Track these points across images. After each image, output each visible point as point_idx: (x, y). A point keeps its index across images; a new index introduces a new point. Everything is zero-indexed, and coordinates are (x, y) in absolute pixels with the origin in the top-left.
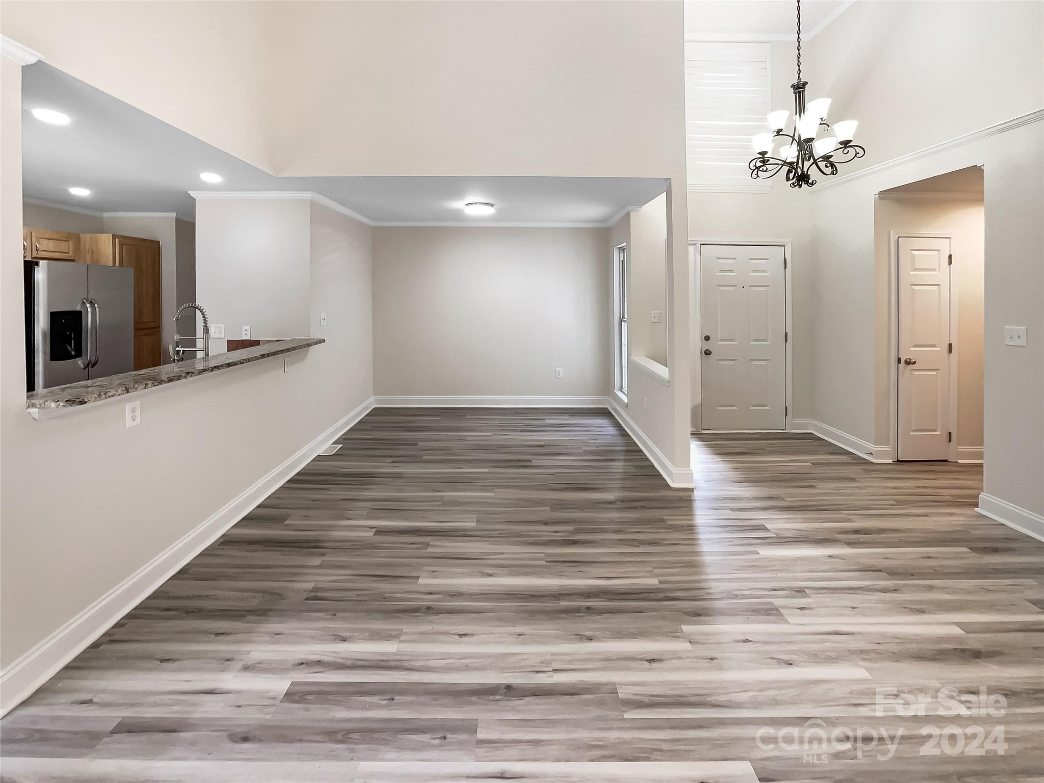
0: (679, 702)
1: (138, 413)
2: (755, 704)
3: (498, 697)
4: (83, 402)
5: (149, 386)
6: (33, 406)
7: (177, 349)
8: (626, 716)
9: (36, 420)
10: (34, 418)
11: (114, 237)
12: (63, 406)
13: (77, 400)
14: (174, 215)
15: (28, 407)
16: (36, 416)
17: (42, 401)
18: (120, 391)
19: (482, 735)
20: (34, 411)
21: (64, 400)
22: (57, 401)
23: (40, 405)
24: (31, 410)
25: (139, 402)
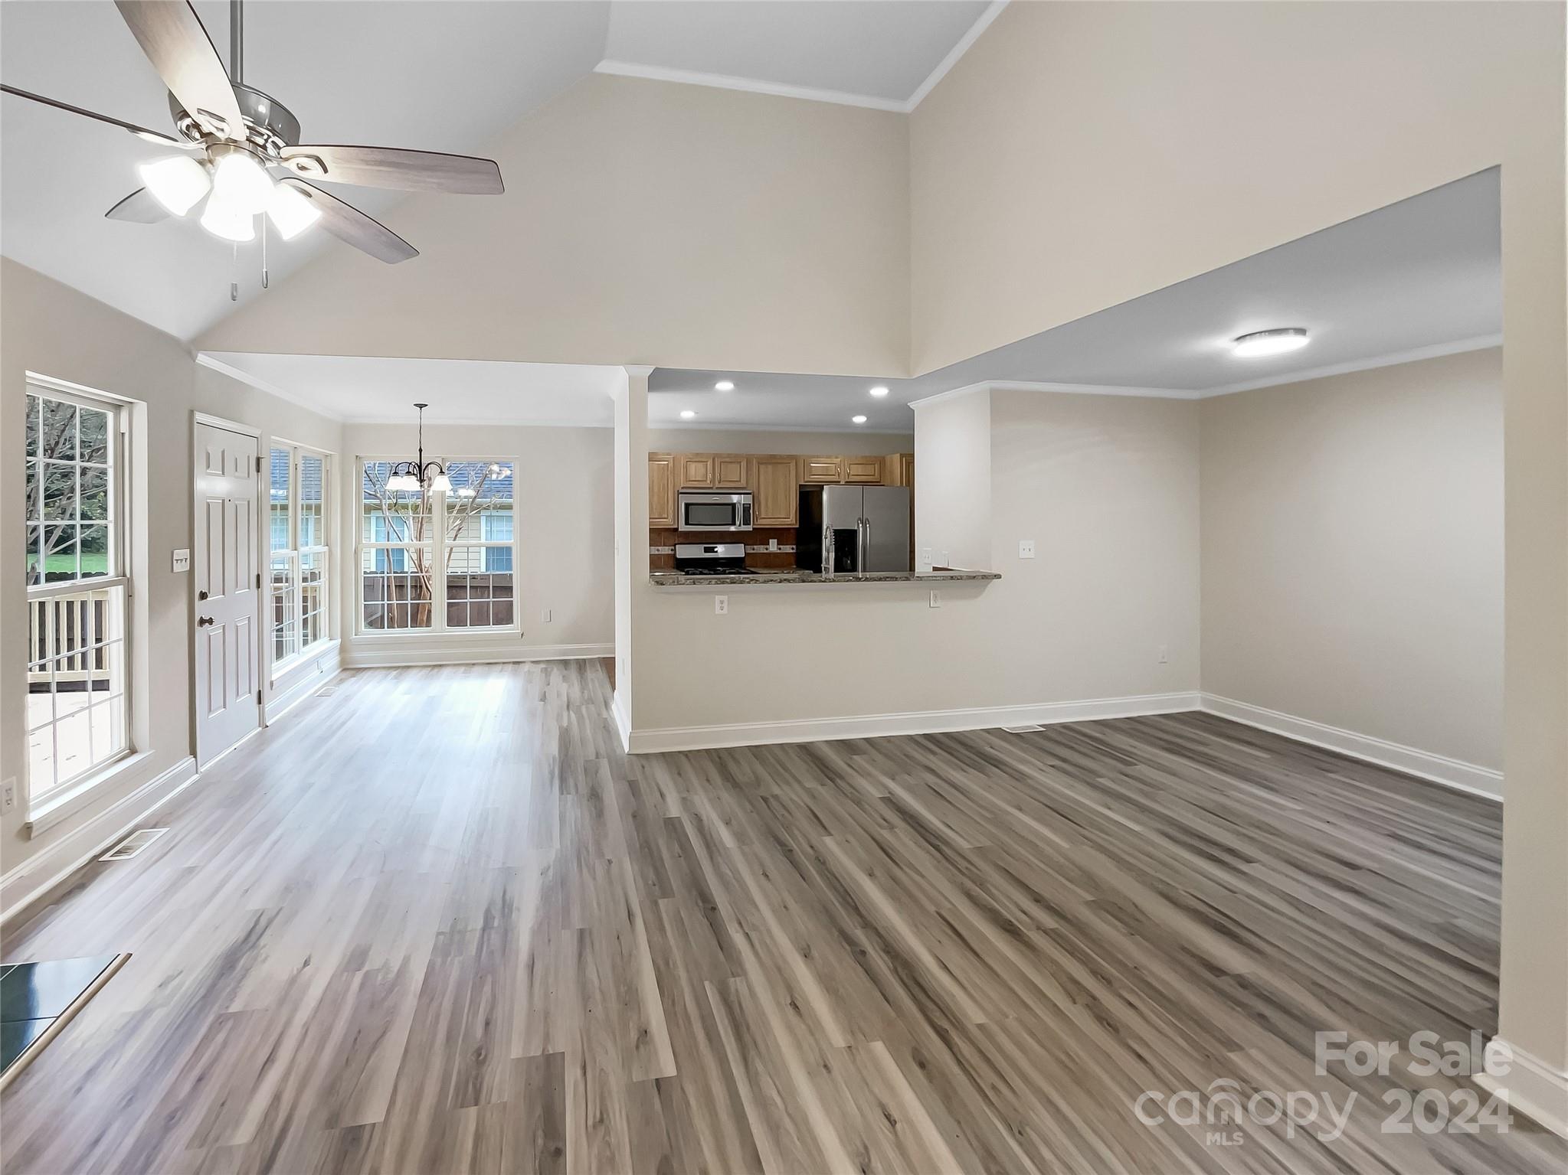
0: (739, 1026)
1: (725, 605)
2: (763, 1103)
3: (701, 904)
8: (707, 984)
19: (662, 903)
25: (726, 597)
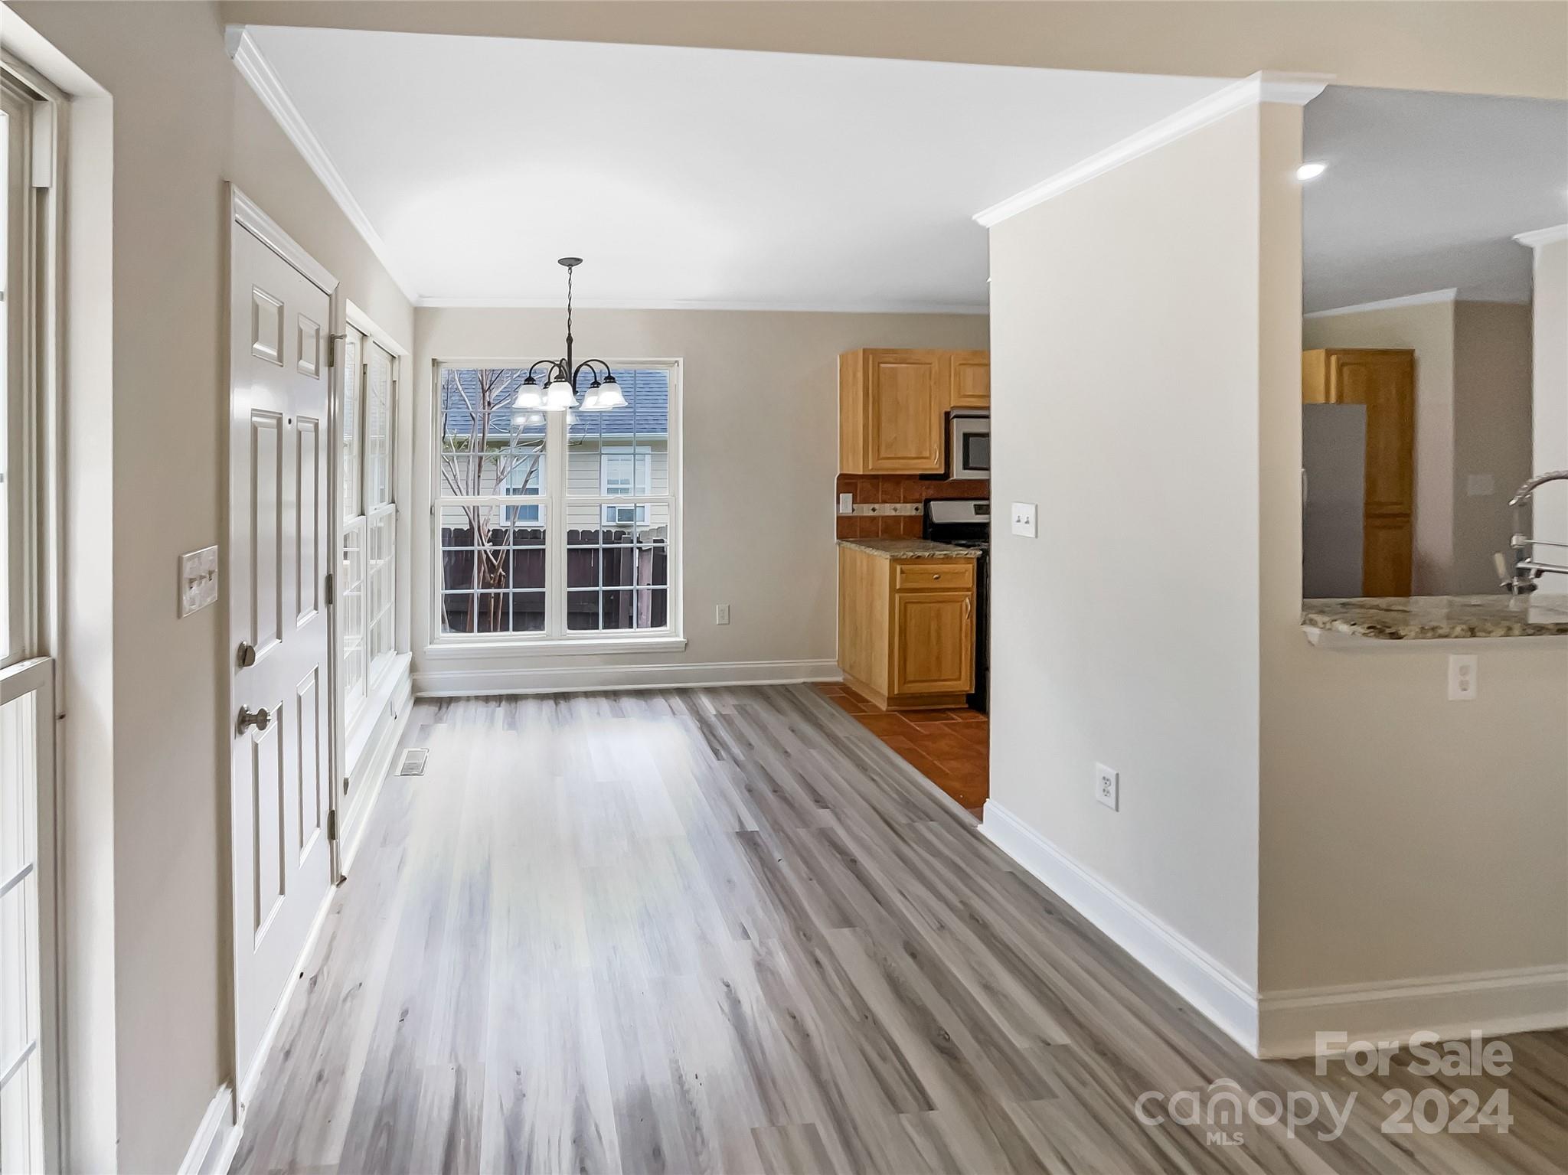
4: (1395, 636)
5: (1517, 632)
6: (1313, 623)
7: (1520, 565)
9: (1313, 645)
10: (1309, 642)
11: (1329, 353)
12: (1364, 634)
13: (1388, 631)
14: (1449, 295)
15: (1304, 623)
16: (1314, 639)
17: (1326, 619)
18: (1458, 630)
20: (1314, 633)
21: (1366, 626)
22: (1352, 623)
23: (1324, 623)
24: (1308, 629)
